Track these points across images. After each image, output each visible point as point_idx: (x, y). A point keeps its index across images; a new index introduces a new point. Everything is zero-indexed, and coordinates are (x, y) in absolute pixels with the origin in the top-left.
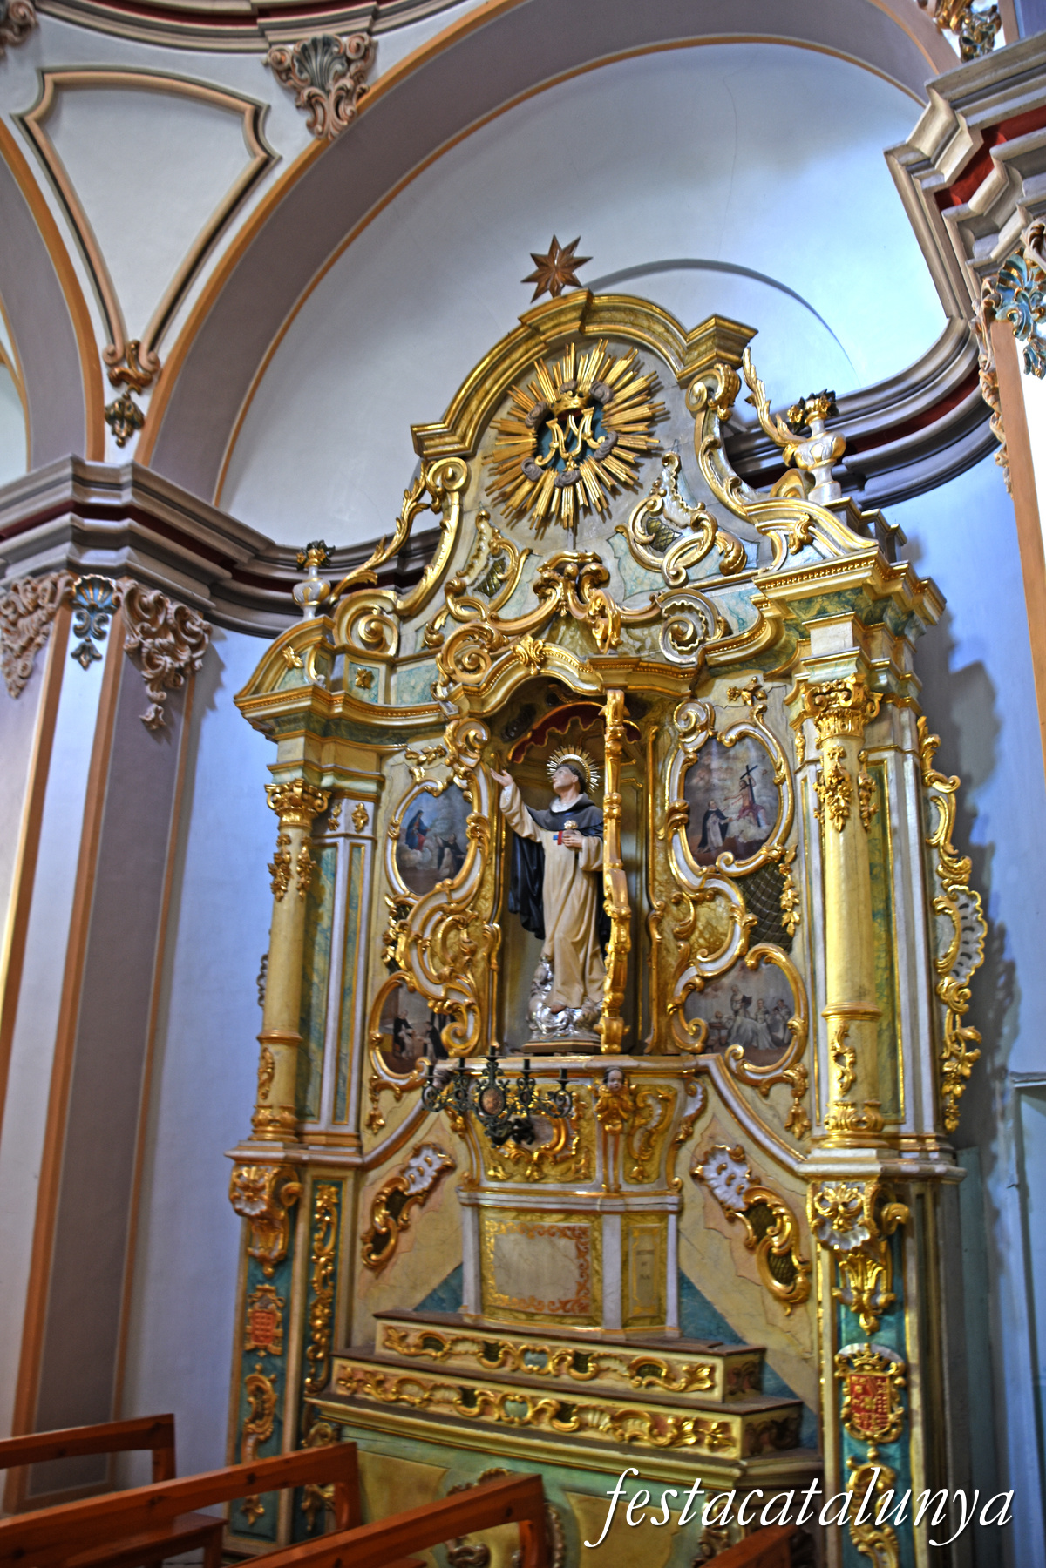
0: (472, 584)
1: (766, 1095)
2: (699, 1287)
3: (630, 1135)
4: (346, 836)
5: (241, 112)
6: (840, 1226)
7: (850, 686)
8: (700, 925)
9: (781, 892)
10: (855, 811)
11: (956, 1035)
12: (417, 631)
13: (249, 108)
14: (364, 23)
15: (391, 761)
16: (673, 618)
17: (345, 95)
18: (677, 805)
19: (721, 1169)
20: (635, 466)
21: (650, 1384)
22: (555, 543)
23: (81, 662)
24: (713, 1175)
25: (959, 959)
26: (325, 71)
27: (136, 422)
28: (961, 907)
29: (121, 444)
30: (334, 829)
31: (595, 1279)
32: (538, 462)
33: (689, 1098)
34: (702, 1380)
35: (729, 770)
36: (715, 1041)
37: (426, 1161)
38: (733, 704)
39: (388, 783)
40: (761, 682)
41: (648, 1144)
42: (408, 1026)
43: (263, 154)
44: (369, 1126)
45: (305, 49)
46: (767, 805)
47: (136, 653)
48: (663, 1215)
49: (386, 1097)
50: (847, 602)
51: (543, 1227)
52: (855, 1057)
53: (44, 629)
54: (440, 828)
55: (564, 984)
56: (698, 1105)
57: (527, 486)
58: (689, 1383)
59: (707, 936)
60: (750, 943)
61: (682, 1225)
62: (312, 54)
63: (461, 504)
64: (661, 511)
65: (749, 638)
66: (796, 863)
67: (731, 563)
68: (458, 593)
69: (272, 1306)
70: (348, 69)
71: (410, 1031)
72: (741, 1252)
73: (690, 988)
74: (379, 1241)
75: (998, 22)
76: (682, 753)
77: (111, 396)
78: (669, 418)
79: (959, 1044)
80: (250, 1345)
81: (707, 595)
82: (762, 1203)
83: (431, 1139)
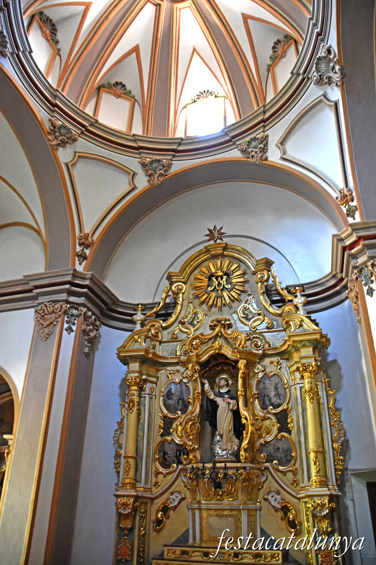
0: (187, 322)
1: (285, 475)
2: (267, 532)
3: (248, 486)
4: (149, 394)
5: (129, 173)
6: (320, 509)
7: (313, 365)
8: (264, 427)
9: (288, 418)
10: (315, 398)
11: (338, 459)
12: (168, 333)
13: (132, 173)
14: (170, 157)
15: (160, 372)
16: (254, 340)
17: (161, 175)
18: (256, 392)
19: (272, 497)
20: (239, 295)
21: (259, 560)
22: (214, 313)
23: (68, 332)
24: (271, 498)
25: (338, 438)
26: (156, 168)
27: (85, 258)
28: (338, 424)
29: (80, 264)
30: (144, 392)
31: (240, 530)
32: (209, 289)
33: (262, 476)
34: (275, 558)
35: (271, 384)
36: (269, 459)
37: (176, 496)
38: (271, 365)
39: (159, 379)
40: (279, 360)
41: (252, 490)
42: (168, 454)
43: (134, 186)
44: (155, 485)
45: (152, 161)
46: (282, 394)
47: (84, 331)
48: (256, 510)
49: (160, 477)
50: (311, 343)
51: (224, 514)
52: (319, 463)
53: (57, 320)
54: (178, 394)
55: (226, 442)
56: (265, 478)
57: (206, 296)
58: (272, 559)
59: (266, 430)
60: (279, 432)
61: (261, 513)
62: (154, 162)
63: (183, 297)
64: (248, 309)
65: (279, 348)
66: (292, 411)
67: (270, 326)
68: (183, 324)
69: (128, 544)
70: (163, 169)
71: (169, 456)
72: (280, 521)
73: (261, 445)
74: (159, 522)
75: (357, 209)
76: (256, 378)
77: (79, 249)
78: (249, 283)
79: (339, 461)
80: (119, 558)
81: (263, 334)
82: (286, 506)
83: (176, 490)
